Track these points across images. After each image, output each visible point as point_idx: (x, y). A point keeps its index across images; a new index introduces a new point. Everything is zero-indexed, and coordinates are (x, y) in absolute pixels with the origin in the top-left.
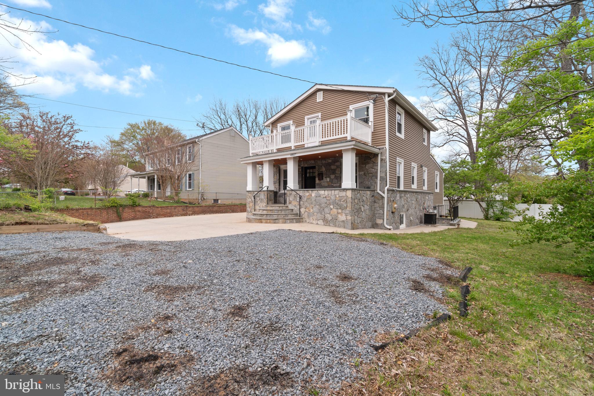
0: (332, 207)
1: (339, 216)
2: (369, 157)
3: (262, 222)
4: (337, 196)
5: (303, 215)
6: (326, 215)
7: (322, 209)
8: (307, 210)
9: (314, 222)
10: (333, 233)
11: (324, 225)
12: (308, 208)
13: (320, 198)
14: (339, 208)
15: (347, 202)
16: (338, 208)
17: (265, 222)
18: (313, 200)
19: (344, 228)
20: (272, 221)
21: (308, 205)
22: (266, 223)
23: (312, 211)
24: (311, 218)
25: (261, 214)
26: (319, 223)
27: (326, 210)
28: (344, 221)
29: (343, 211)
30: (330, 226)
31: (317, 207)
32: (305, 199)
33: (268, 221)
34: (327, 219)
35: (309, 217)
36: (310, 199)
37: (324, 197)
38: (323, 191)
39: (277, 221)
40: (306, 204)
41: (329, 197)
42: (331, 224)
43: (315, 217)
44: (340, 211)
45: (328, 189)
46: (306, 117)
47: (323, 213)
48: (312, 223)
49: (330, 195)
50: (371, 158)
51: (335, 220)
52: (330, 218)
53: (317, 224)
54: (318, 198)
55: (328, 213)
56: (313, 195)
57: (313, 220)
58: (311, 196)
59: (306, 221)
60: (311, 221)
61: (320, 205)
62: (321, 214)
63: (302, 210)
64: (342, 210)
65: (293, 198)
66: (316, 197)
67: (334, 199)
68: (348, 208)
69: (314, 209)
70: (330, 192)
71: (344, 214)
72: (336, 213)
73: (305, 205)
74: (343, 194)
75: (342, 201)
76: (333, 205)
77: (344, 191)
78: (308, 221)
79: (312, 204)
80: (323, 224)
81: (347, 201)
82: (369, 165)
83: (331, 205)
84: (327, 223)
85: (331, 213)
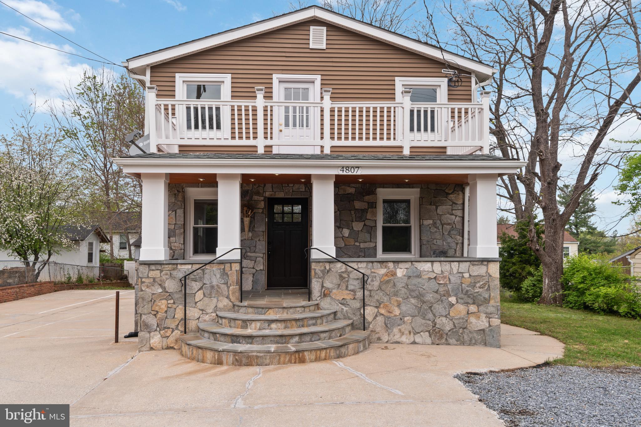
0: (453, 300)
1: (473, 320)
2: (444, 191)
3: (302, 361)
4: (466, 275)
5: (370, 323)
6: (438, 321)
7: (425, 307)
8: (382, 311)
9: (404, 339)
10: (547, 364)
11: (433, 344)
12: (386, 307)
13: (420, 280)
14: (470, 301)
15: (489, 289)
16: (468, 303)
17: (313, 357)
18: (400, 285)
19: (485, 344)
20: (332, 353)
21: (386, 299)
22: (318, 359)
23: (397, 312)
24: (396, 330)
25: (281, 336)
26: (417, 341)
27: (439, 308)
28: (483, 330)
29: (482, 308)
30: (449, 344)
31: (413, 301)
32: (376, 284)
33: (323, 354)
34: (440, 330)
35: (387, 327)
36: (391, 284)
37: (430, 279)
38: (429, 264)
39: (343, 350)
40: (379, 296)
41: (444, 277)
42: (451, 341)
43: (405, 328)
44: (473, 308)
45: (442, 259)
46: (276, 77)
47: (430, 316)
48: (398, 343)
49: (446, 274)
50: (448, 194)
51: (461, 331)
52: (448, 327)
53: (414, 343)
54: (415, 281)
55: (444, 314)
56: (400, 273)
57: (403, 334)
58: (394, 274)
59: (379, 339)
60: (397, 338)
61: (420, 297)
62: (424, 318)
63: (370, 312)
64: (478, 306)
65: (336, 280)
66: (409, 277)
67: (459, 282)
68: (492, 302)
69: (404, 308)
70: (446, 267)
71: (483, 316)
72: (464, 312)
73: (377, 297)
74: (481, 270)
75: (478, 285)
76: (456, 295)
77: (482, 264)
78: (385, 338)
79: (396, 294)
80: (429, 340)
81: (489, 286)
82: (444, 207)
83: (450, 296)
84: (441, 337)
85: (452, 314)
